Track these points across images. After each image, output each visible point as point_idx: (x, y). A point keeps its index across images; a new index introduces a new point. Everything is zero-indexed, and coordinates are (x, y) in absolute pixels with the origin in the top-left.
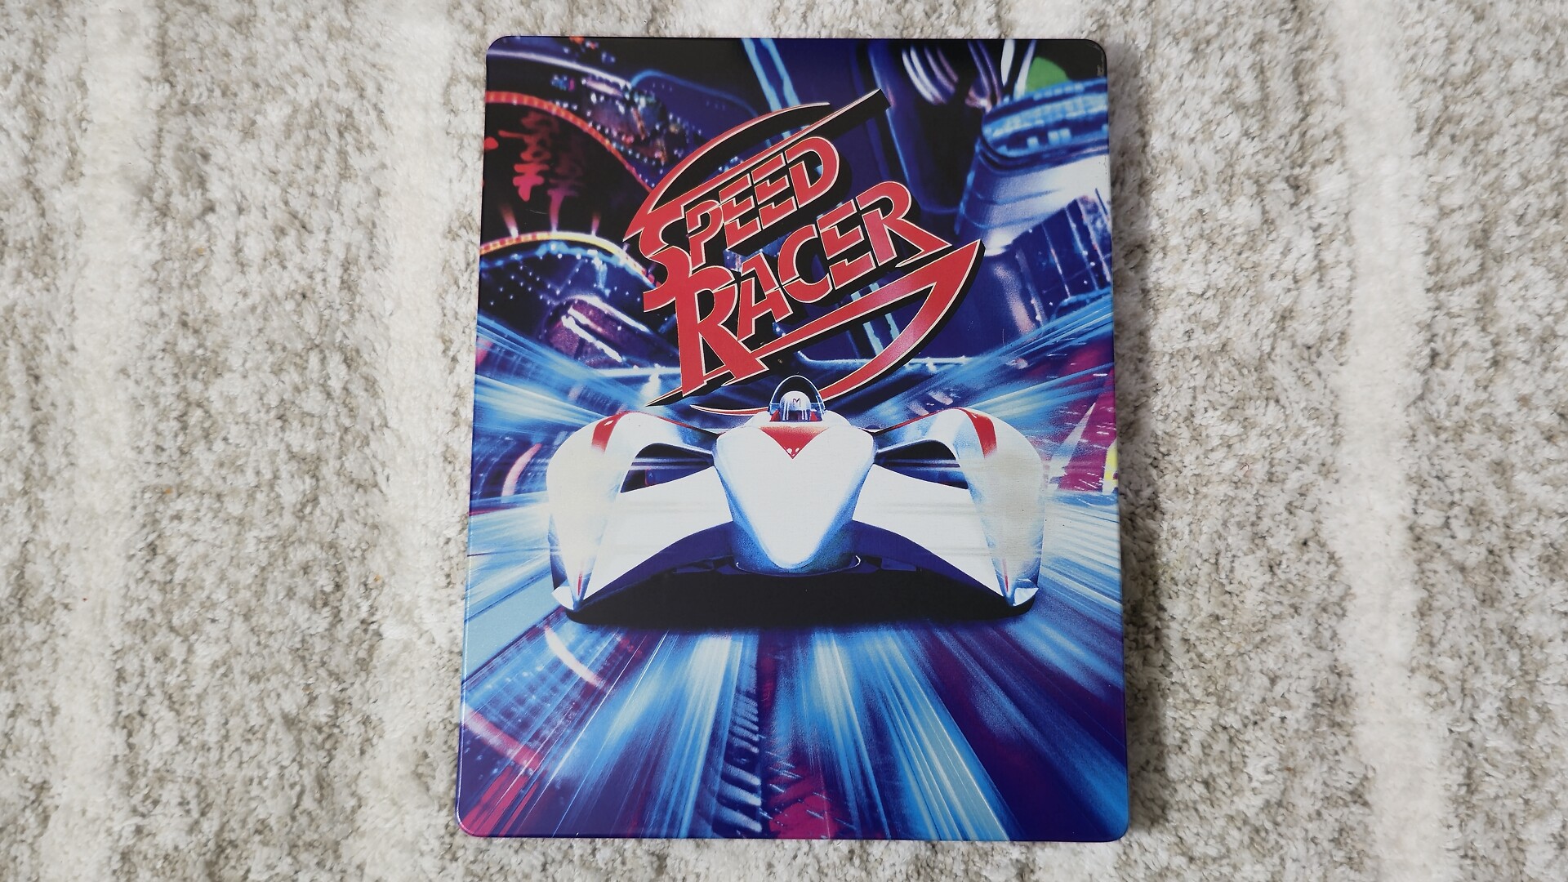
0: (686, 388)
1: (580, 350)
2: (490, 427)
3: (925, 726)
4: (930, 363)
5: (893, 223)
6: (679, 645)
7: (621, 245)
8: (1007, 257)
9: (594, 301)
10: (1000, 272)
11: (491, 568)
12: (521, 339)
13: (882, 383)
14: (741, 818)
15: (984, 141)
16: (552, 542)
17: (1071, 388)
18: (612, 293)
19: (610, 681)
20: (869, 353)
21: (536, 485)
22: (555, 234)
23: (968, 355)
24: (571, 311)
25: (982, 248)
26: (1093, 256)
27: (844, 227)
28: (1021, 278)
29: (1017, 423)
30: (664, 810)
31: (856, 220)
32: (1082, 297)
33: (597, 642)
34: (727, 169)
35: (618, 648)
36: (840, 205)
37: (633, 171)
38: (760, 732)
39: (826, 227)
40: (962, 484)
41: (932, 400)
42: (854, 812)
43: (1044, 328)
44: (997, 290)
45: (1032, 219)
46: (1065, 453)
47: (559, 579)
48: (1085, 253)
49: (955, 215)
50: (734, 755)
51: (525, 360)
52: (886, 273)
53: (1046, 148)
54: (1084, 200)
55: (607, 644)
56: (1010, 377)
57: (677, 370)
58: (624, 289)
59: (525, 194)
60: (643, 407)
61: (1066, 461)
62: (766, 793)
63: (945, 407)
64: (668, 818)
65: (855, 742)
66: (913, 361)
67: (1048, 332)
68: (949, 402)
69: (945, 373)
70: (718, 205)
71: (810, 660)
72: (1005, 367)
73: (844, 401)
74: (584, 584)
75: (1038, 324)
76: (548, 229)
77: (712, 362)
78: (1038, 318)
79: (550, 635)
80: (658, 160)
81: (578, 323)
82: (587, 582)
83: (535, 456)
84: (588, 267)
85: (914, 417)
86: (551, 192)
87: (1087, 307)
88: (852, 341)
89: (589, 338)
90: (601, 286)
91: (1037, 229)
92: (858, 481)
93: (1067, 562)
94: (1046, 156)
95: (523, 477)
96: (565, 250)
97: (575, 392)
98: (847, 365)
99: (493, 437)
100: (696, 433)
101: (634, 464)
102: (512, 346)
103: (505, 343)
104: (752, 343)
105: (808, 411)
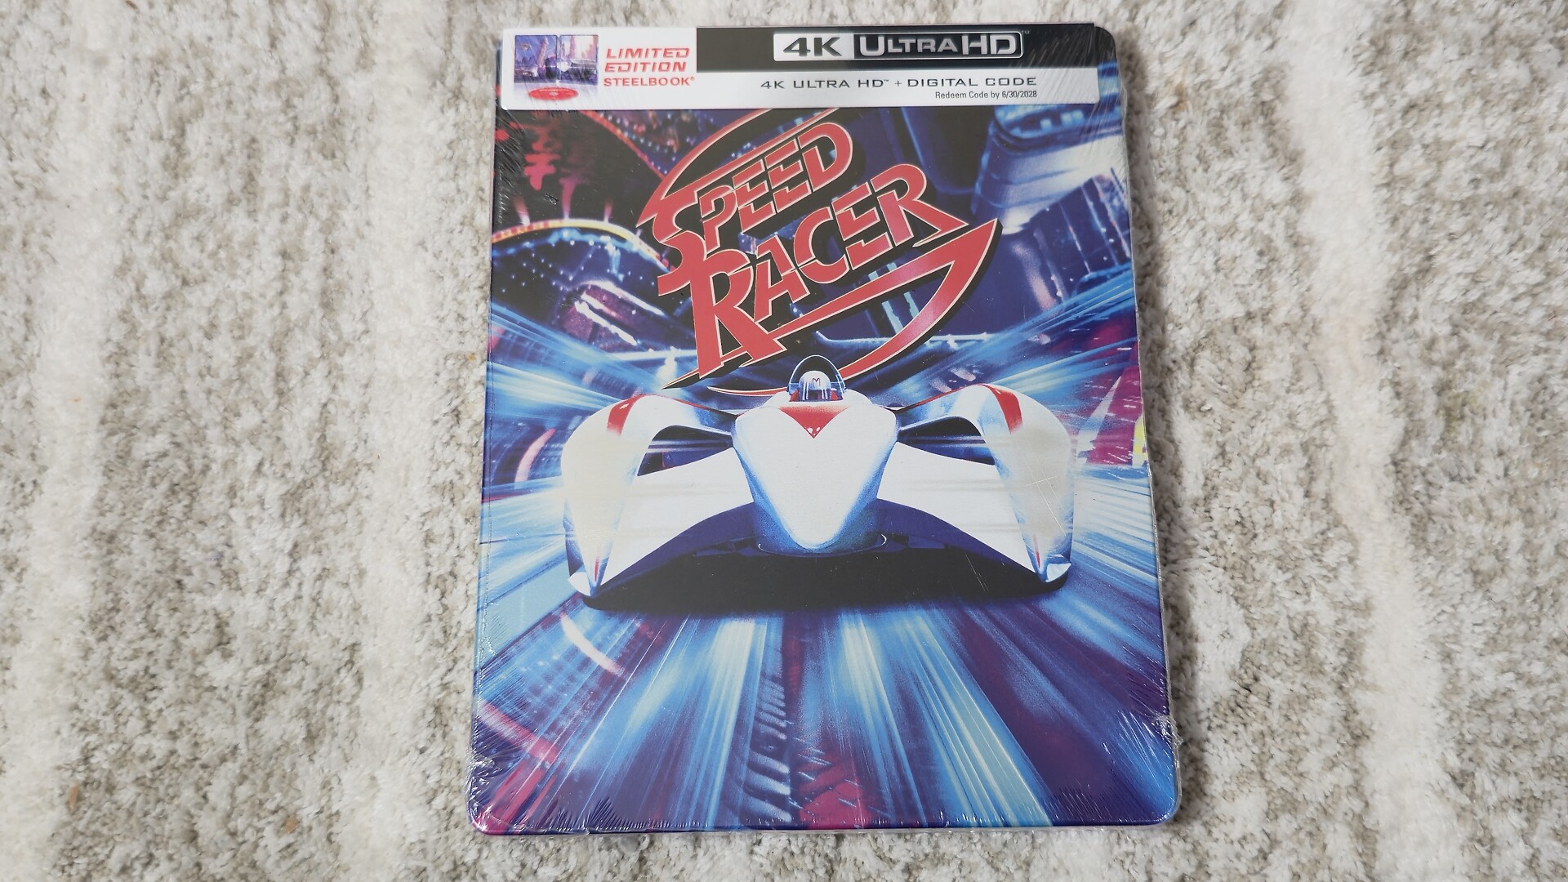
0: (702, 370)
1: (594, 335)
2: (502, 412)
3: (960, 708)
4: (951, 340)
5: (908, 203)
6: (701, 629)
7: (634, 231)
8: (1026, 235)
9: (607, 286)
10: (1019, 250)
11: (505, 555)
12: (533, 325)
13: (903, 360)
14: (769, 808)
15: (997, 124)
16: (567, 528)
17: (1095, 362)
18: (626, 278)
19: (629, 669)
20: (890, 332)
21: (550, 471)
22: (567, 222)
23: (989, 331)
24: (584, 296)
25: (1000, 227)
26: (1111, 232)
27: (859, 209)
28: (1040, 254)
29: (1042, 398)
30: (688, 802)
31: (871, 202)
32: (1102, 273)
33: (616, 628)
34: (740, 156)
35: (637, 634)
36: (855, 188)
37: (646, 159)
38: (788, 717)
39: (841, 209)
40: (988, 460)
41: (955, 377)
42: (888, 800)
43: (1065, 304)
44: (1016, 268)
45: (1048, 198)
46: (1092, 426)
47: (575, 565)
48: (1103, 230)
49: (971, 195)
50: (760, 743)
51: (538, 346)
52: (903, 253)
53: (1059, 129)
54: (1100, 179)
55: (625, 630)
56: (1034, 352)
57: (693, 353)
58: (638, 274)
59: (536, 184)
60: (659, 390)
61: (1093, 435)
62: (796, 782)
63: (968, 383)
64: (692, 810)
65: (887, 726)
66: (933, 338)
67: (1069, 308)
68: (972, 378)
69: (967, 350)
70: (731, 190)
71: (837, 642)
72: (1027, 343)
73: (864, 380)
74: (601, 570)
75: (1059, 300)
76: (560, 216)
77: (729, 343)
78: (1059, 293)
79: (566, 623)
80: (671, 148)
81: (591, 308)
82: (604, 568)
83: (549, 441)
84: (601, 253)
85: (937, 394)
86: (562, 181)
87: (1108, 283)
88: (871, 319)
89: (603, 323)
90: (614, 271)
91: (1054, 207)
92: (881, 459)
93: (1100, 537)
94: (1060, 137)
95: (536, 463)
96: (578, 236)
97: (589, 377)
98: (867, 344)
99: (505, 423)
100: (714, 414)
101: (651, 447)
102: (524, 332)
103: (517, 329)
104: (769, 324)
105: (828, 390)
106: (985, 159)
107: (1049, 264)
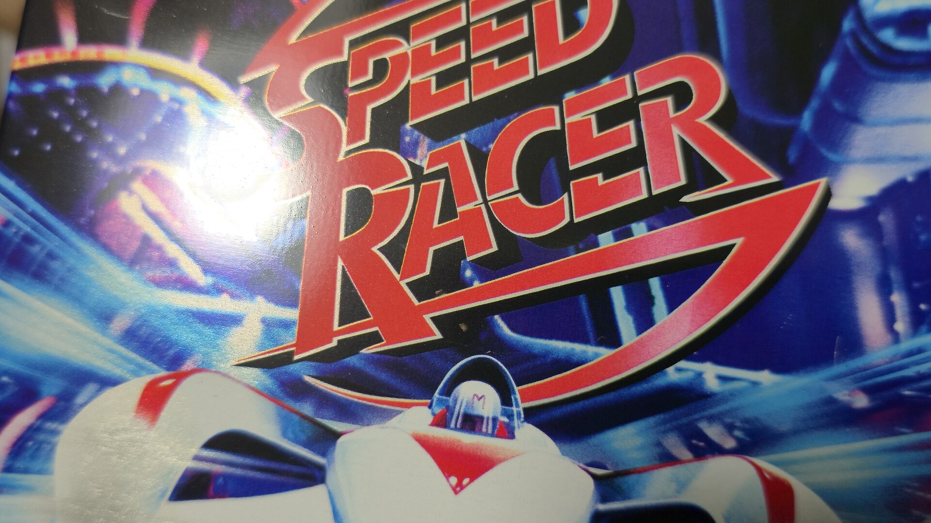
4: (710, 374)
5: (689, 125)
7: (236, 88)
8: (867, 216)
10: (851, 239)
13: (625, 392)
15: (859, 16)
21: (36, 465)
22: (134, 54)
25: (828, 195)
27: (607, 119)
28: (884, 255)
31: (629, 110)
36: (606, 81)
39: (576, 114)
41: (703, 436)
43: (907, 345)
44: (840, 271)
45: (916, 158)
49: (793, 130)
51: (51, 256)
52: (662, 209)
56: (837, 419)
57: (293, 313)
60: (226, 366)
63: (723, 452)
66: (682, 364)
67: (910, 354)
68: (730, 443)
69: (733, 395)
70: (405, 48)
72: (831, 401)
73: (557, 413)
75: (896, 337)
76: (124, 42)
77: (352, 309)
78: (900, 326)
81: (145, 208)
83: (45, 416)
85: (668, 459)
88: (587, 312)
89: (160, 236)
91: (922, 176)
95: (21, 445)
96: (146, 81)
97: (120, 324)
98: (571, 354)
100: (306, 424)
101: (197, 458)
102: (34, 228)
103: (25, 221)
104: (422, 289)
105: (495, 419)
106: (828, 73)
107: (895, 274)
